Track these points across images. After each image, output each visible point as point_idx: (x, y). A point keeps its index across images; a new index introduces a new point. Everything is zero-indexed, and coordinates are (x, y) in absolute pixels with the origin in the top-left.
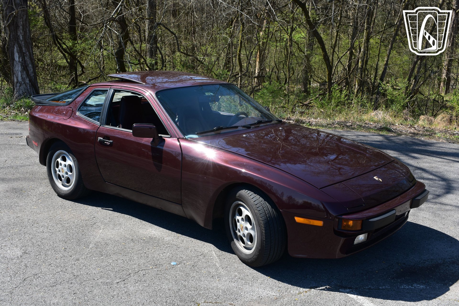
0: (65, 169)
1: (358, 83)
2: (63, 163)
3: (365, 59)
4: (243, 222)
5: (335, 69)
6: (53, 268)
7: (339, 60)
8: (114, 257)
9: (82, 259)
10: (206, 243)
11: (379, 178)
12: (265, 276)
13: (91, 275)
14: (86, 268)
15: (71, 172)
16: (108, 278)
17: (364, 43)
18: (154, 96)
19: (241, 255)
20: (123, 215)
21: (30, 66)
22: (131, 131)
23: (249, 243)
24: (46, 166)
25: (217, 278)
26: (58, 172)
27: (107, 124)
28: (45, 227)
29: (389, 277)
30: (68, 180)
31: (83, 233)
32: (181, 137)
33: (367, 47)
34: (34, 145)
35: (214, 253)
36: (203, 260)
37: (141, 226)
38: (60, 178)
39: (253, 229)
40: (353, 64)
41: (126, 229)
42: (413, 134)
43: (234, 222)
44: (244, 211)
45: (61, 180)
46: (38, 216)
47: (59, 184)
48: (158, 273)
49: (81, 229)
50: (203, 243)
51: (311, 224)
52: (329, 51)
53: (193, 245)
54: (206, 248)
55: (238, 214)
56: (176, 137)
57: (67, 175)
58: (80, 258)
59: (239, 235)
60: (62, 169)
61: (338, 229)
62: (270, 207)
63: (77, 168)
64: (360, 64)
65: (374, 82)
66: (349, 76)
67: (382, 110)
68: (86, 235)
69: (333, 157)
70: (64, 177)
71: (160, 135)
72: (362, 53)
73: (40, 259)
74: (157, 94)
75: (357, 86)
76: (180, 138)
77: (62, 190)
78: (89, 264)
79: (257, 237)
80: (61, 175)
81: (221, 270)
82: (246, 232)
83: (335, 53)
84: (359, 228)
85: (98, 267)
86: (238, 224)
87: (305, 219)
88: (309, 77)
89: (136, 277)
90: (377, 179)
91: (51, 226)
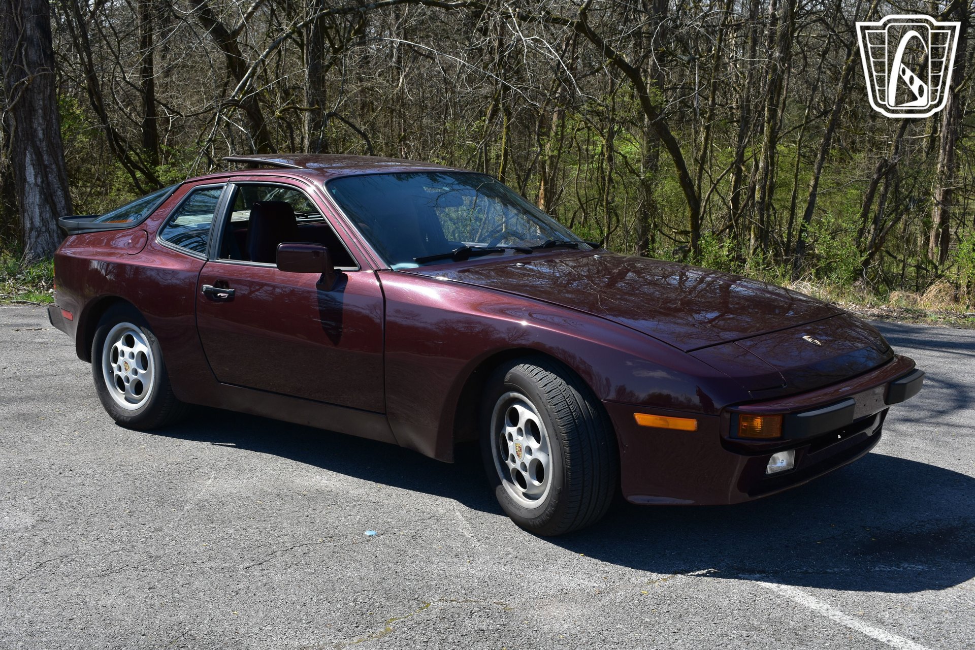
0: (133, 363)
1: (755, 234)
2: (127, 350)
3: (768, 183)
4: (520, 438)
5: (705, 206)
6: (104, 544)
7: (714, 187)
8: (239, 524)
9: (168, 528)
10: (440, 497)
11: (815, 338)
12: (573, 553)
13: (188, 555)
14: (176, 544)
15: (145, 368)
16: (225, 561)
17: (765, 150)
18: (324, 189)
19: (518, 513)
20: (258, 453)
21: (60, 193)
22: (275, 265)
23: (536, 483)
24: (90, 362)
25: (466, 558)
26: (116, 372)
27: (223, 255)
28: (88, 476)
29: (848, 553)
30: (139, 388)
31: (171, 485)
32: (382, 268)
33: (772, 157)
34: (64, 319)
35: (458, 513)
36: (435, 527)
37: (297, 472)
38: (120, 383)
39: (543, 449)
40: (744, 197)
41: (264, 477)
42: (878, 316)
43: (501, 441)
44: (523, 413)
45: (123, 388)
46: (73, 458)
47: (119, 397)
48: (336, 550)
49: (167, 478)
50: (434, 497)
51: (671, 427)
52: (692, 169)
53: (412, 502)
54: (441, 506)
55: (509, 422)
56: (372, 268)
57: (135, 377)
58: (164, 528)
59: (514, 469)
60: (126, 363)
61: (730, 437)
62: (580, 396)
63: (157, 357)
64: (757, 196)
65: (789, 241)
66: (736, 222)
67: (810, 279)
68: (176, 489)
69: (711, 315)
70: (131, 381)
71: (336, 268)
72: (760, 170)
73: (74, 530)
74: (329, 184)
75: (752, 241)
76: (380, 270)
77: (124, 410)
78: (183, 537)
79: (553, 463)
80: (123, 378)
81: (474, 543)
82: (528, 459)
83: (704, 172)
84: (776, 434)
85: (204, 541)
86: (510, 444)
87: (658, 417)
88: (652, 226)
89: (287, 557)
90: (810, 340)
91: (102, 474)
